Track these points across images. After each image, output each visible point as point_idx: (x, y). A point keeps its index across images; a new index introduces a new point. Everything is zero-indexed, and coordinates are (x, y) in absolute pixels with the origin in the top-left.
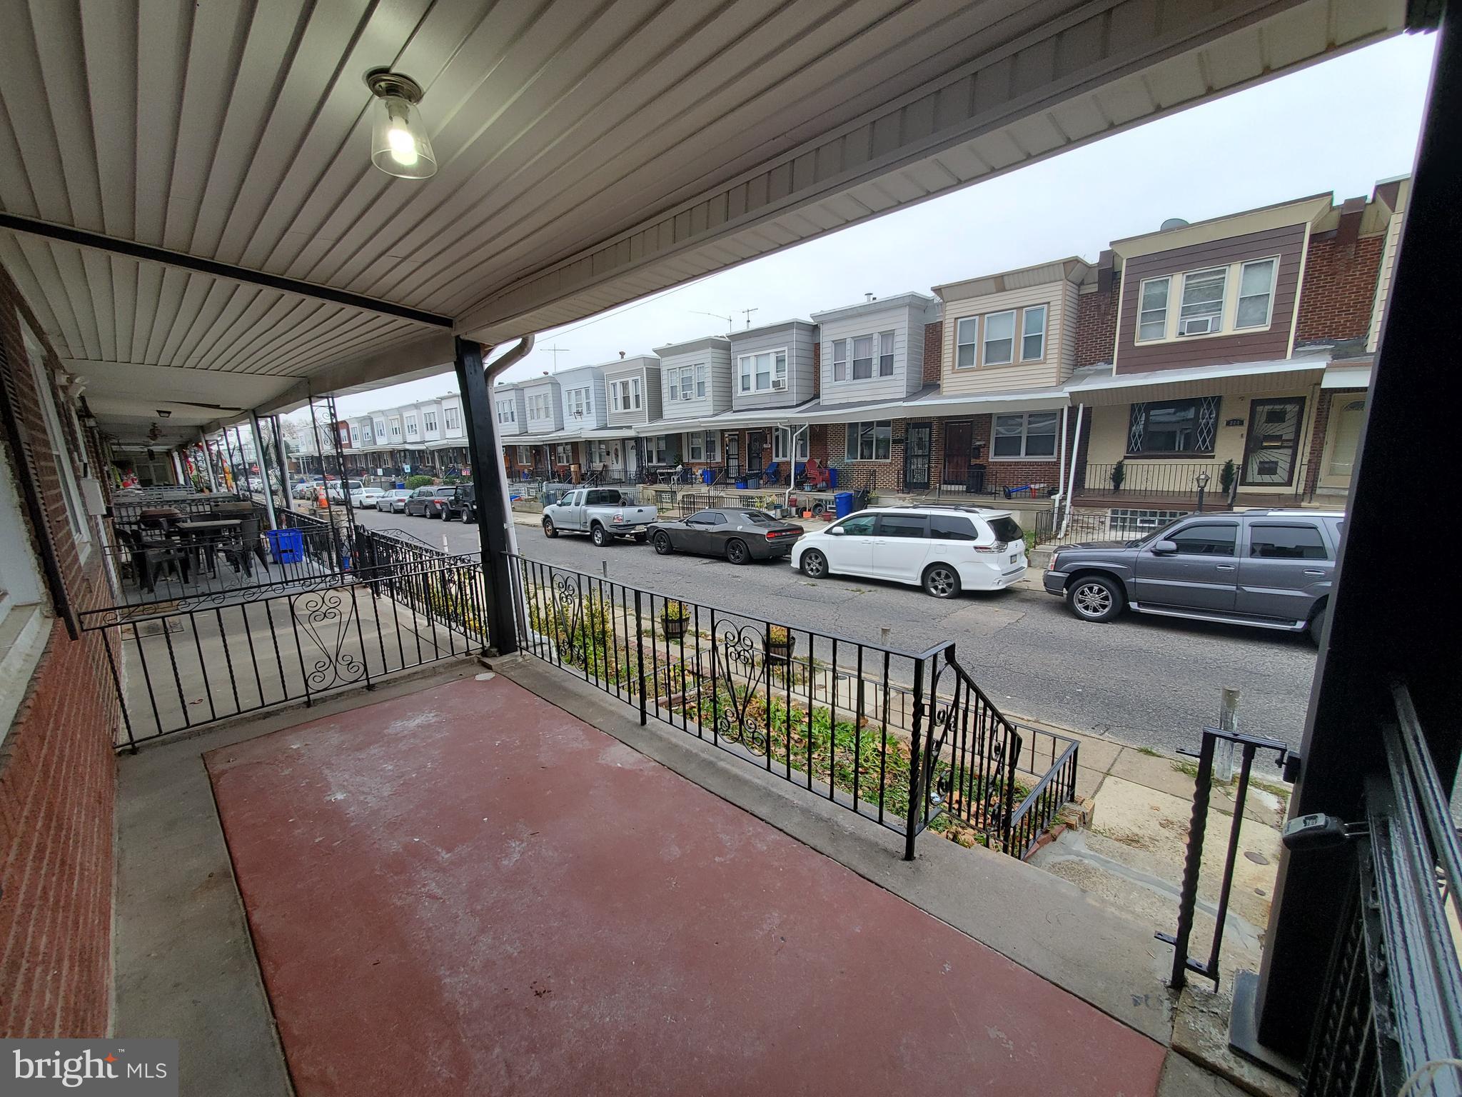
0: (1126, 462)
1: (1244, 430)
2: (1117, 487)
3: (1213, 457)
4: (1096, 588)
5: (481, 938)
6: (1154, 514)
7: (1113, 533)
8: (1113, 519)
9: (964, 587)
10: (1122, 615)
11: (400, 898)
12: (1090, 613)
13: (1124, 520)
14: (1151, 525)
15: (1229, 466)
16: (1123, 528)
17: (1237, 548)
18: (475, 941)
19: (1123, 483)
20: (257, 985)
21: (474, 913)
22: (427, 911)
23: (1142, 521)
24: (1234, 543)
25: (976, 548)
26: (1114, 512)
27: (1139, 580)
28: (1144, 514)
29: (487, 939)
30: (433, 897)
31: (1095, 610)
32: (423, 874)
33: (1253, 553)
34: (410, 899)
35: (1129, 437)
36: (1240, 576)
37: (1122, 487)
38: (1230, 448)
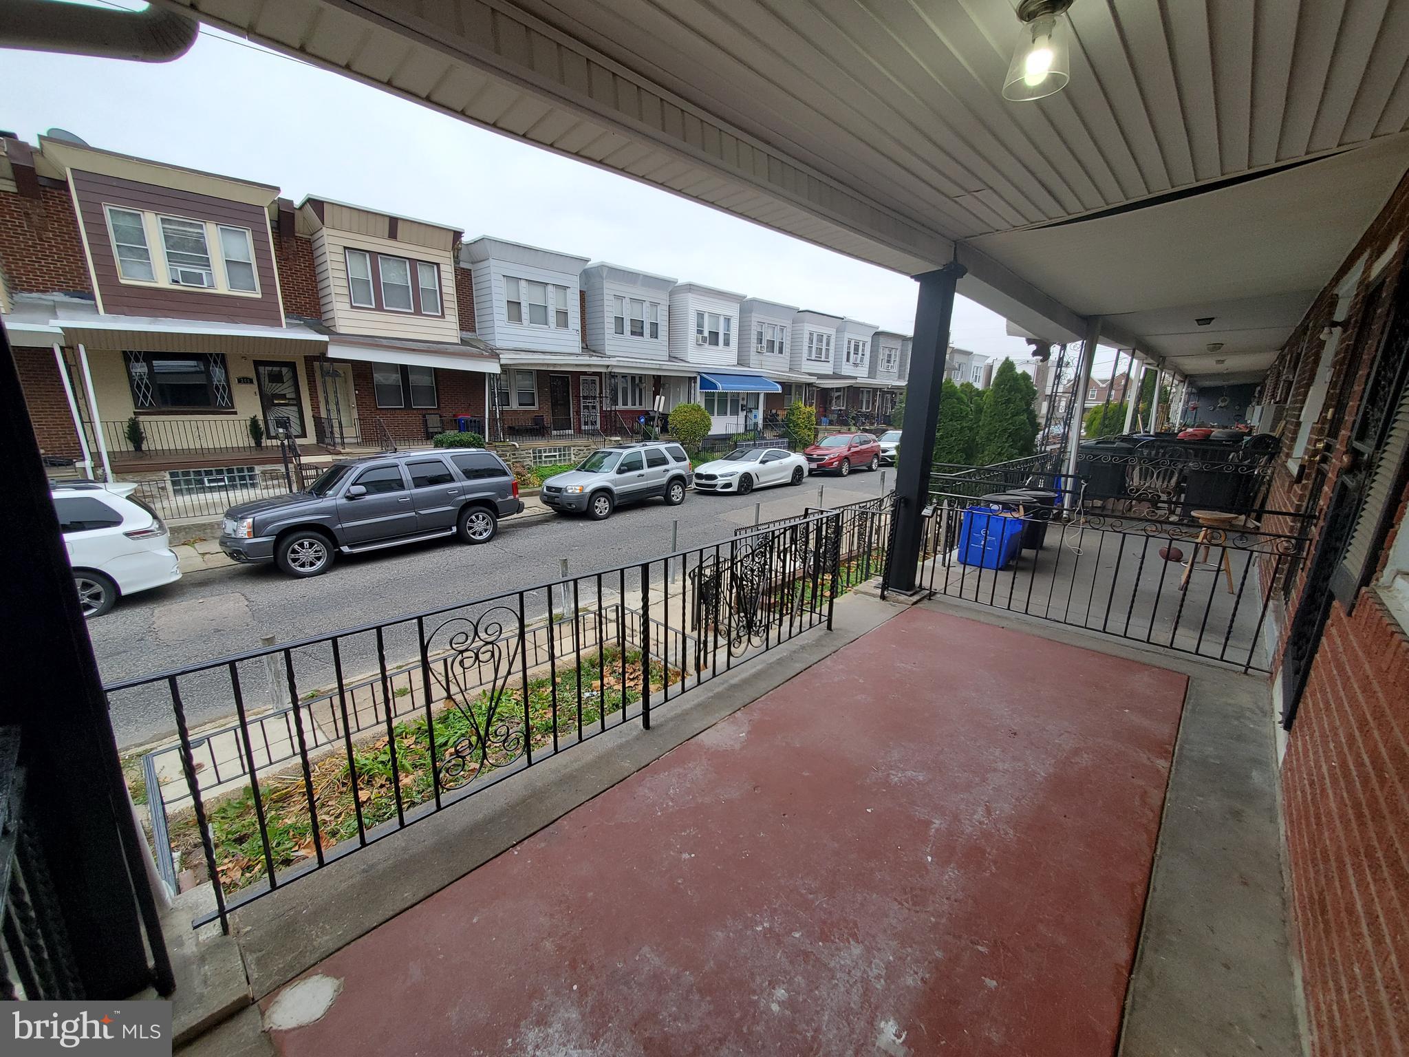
0: (141, 418)
1: (255, 387)
2: (138, 448)
3: (235, 413)
4: (296, 547)
5: (1001, 768)
6: (220, 472)
7: (179, 498)
8: (174, 483)
9: (124, 592)
10: (339, 561)
11: (1006, 834)
12: (308, 569)
13: (188, 482)
14: (220, 484)
15: (254, 422)
16: (190, 491)
17: (406, 485)
18: (1005, 771)
19: (145, 442)
20: (1155, 889)
21: (984, 780)
22: (1005, 808)
23: (210, 481)
24: (401, 480)
25: (128, 534)
26: (172, 475)
27: (345, 525)
28: (208, 473)
29: (1000, 766)
30: (988, 811)
31: (312, 564)
32: (969, 830)
33: (417, 486)
34: (1000, 826)
35: (133, 390)
36: (414, 504)
37: (144, 447)
38: (248, 405)
